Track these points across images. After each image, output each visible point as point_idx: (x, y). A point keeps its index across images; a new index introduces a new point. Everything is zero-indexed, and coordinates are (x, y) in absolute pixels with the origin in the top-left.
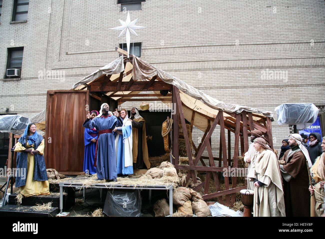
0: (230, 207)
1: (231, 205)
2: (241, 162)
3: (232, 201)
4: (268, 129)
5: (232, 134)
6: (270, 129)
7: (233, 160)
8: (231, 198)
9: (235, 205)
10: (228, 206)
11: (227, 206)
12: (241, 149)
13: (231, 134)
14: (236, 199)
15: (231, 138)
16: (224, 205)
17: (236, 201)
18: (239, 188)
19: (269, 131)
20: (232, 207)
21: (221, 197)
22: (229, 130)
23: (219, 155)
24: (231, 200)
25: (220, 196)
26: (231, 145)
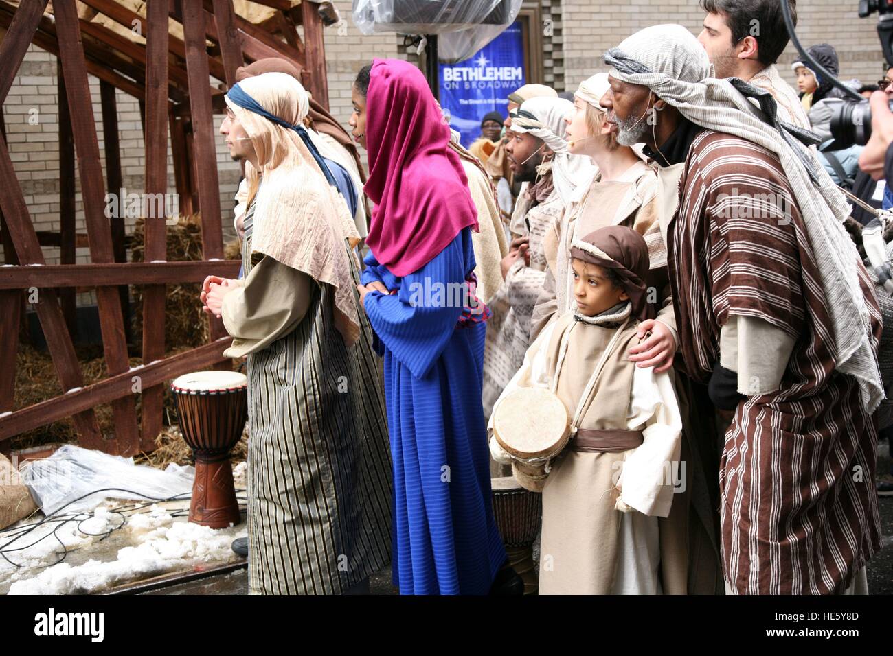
0: (135, 457)
1: (142, 447)
2: (178, 242)
3: (145, 424)
4: (309, 63)
5: (127, 104)
6: (320, 61)
7: (137, 235)
8: (140, 411)
9: (164, 441)
10: (127, 456)
11: (121, 453)
12: (173, 183)
13: (119, 108)
14: (165, 415)
15: (120, 126)
16: (108, 449)
17: (165, 423)
18: (180, 358)
19: (315, 72)
20: (148, 453)
21: (88, 414)
22: (110, 79)
23: (58, 217)
24: (140, 421)
25: (83, 413)
26: (123, 162)
